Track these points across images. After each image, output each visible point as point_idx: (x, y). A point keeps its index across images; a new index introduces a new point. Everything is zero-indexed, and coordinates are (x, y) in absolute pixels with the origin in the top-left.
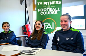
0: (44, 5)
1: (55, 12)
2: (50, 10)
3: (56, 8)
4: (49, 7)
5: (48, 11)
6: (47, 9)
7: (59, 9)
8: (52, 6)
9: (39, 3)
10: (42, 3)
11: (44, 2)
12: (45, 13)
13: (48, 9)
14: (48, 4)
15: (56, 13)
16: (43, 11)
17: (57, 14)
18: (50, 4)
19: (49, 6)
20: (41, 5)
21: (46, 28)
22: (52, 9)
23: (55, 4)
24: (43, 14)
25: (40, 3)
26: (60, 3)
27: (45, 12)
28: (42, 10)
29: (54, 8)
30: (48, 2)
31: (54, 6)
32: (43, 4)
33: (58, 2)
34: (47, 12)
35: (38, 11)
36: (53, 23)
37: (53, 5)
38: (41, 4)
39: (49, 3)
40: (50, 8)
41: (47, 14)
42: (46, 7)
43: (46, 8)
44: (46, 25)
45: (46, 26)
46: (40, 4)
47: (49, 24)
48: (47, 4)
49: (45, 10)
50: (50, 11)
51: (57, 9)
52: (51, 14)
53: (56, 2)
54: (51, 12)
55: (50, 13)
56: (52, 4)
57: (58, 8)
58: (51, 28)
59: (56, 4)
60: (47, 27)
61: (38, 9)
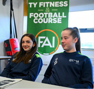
0: (40, 6)
1: (57, 20)
2: (49, 15)
3: (59, 13)
4: (49, 11)
5: (46, 17)
6: (44, 15)
7: (65, 16)
8: (53, 10)
9: (32, 3)
10: (36, 3)
11: (40, 3)
12: (40, 21)
13: (46, 14)
14: (47, 6)
15: (59, 21)
16: (38, 18)
17: (61, 22)
18: (50, 6)
19: (48, 9)
20: (35, 7)
21: (42, 46)
22: (53, 15)
23: (58, 6)
24: (37, 22)
25: (34, 3)
26: (67, 5)
27: (42, 19)
28: (36, 15)
29: (55, 13)
30: (46, 3)
31: (57, 10)
32: (38, 5)
33: (63, 3)
34: (44, 19)
35: (30, 17)
36: (54, 38)
37: (55, 8)
38: (35, 5)
39: (49, 4)
40: (49, 13)
41: (45, 22)
42: (43, 10)
43: (43, 12)
44: (43, 40)
45: (42, 42)
46: (33, 5)
47: (47, 39)
48: (44, 6)
49: (41, 15)
50: (49, 17)
51: (61, 15)
52: (52, 22)
53: (60, 3)
54: (52, 19)
55: (50, 21)
56: (53, 6)
57: (63, 13)
58: (51, 46)
59: (60, 6)
60: (44, 44)
61: (31, 14)
